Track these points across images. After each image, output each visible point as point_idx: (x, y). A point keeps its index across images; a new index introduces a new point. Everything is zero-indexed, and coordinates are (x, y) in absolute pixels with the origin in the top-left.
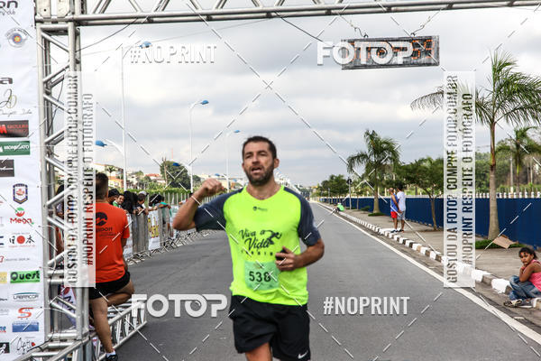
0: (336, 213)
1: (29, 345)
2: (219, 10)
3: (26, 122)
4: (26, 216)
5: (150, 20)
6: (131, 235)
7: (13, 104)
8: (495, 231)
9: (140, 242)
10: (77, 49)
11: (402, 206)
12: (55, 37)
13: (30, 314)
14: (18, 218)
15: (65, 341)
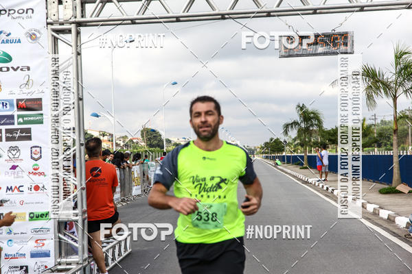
0: (275, 166)
1: (43, 268)
2: (186, 14)
3: (40, 100)
4: (40, 170)
5: (133, 22)
6: (119, 184)
7: (30, 86)
8: (398, 180)
9: (126, 190)
10: (79, 44)
11: (326, 162)
12: (62, 35)
13: (43, 244)
14: (34, 171)
15: (70, 264)
